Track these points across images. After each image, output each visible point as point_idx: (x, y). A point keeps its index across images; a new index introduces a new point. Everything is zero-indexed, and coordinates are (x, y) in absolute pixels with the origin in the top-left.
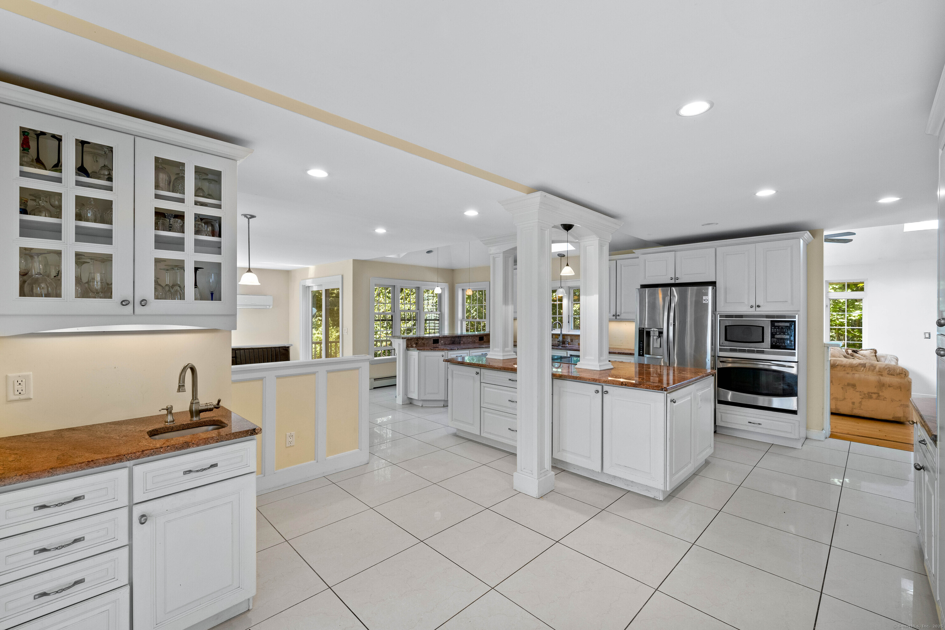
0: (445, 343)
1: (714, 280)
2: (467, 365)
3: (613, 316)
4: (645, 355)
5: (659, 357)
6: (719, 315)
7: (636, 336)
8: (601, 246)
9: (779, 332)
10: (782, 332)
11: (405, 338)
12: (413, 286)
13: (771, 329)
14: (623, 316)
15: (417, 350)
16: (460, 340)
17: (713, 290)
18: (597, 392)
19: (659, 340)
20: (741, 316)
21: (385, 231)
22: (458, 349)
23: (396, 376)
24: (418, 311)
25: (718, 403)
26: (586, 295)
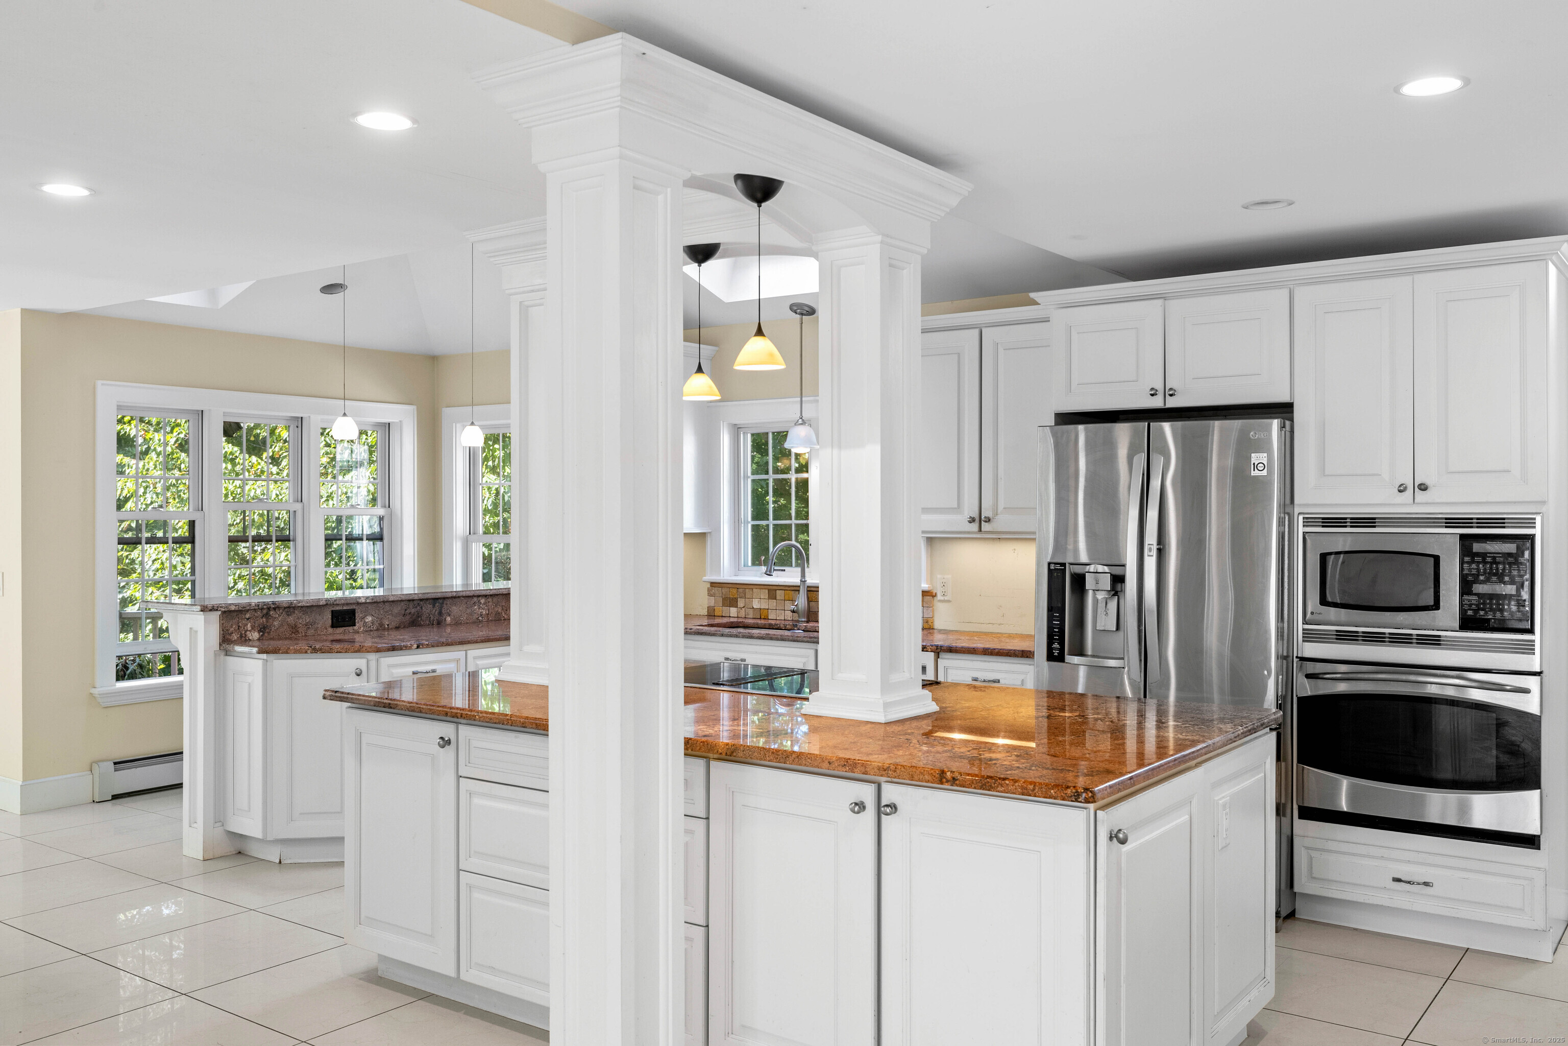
0: (381, 625)
1: (1284, 398)
2: (407, 713)
3: (970, 522)
4: (1068, 658)
5: (1112, 663)
6: (1301, 517)
7: (1038, 592)
8: (891, 266)
9: (1485, 573)
10: (1495, 575)
11: (213, 609)
12: (276, 414)
13: (1462, 563)
14: (1002, 523)
15: (259, 652)
16: (440, 613)
17: (1283, 432)
18: (859, 807)
19: (1113, 604)
20: (1370, 522)
21: (85, 193)
22: (418, 647)
23: (182, 753)
24: (298, 507)
25: (1300, 817)
26: (840, 447)
